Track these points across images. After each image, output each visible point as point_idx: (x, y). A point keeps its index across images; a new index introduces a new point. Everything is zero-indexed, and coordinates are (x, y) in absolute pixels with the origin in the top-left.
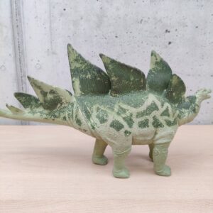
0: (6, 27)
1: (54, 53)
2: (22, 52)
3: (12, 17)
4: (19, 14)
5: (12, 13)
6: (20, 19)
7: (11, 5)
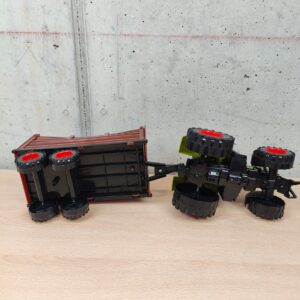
0: (69, 69)
1: (120, 98)
2: (87, 96)
3: (75, 59)
4: (84, 56)
5: (75, 54)
6: (85, 61)
7: (75, 45)
